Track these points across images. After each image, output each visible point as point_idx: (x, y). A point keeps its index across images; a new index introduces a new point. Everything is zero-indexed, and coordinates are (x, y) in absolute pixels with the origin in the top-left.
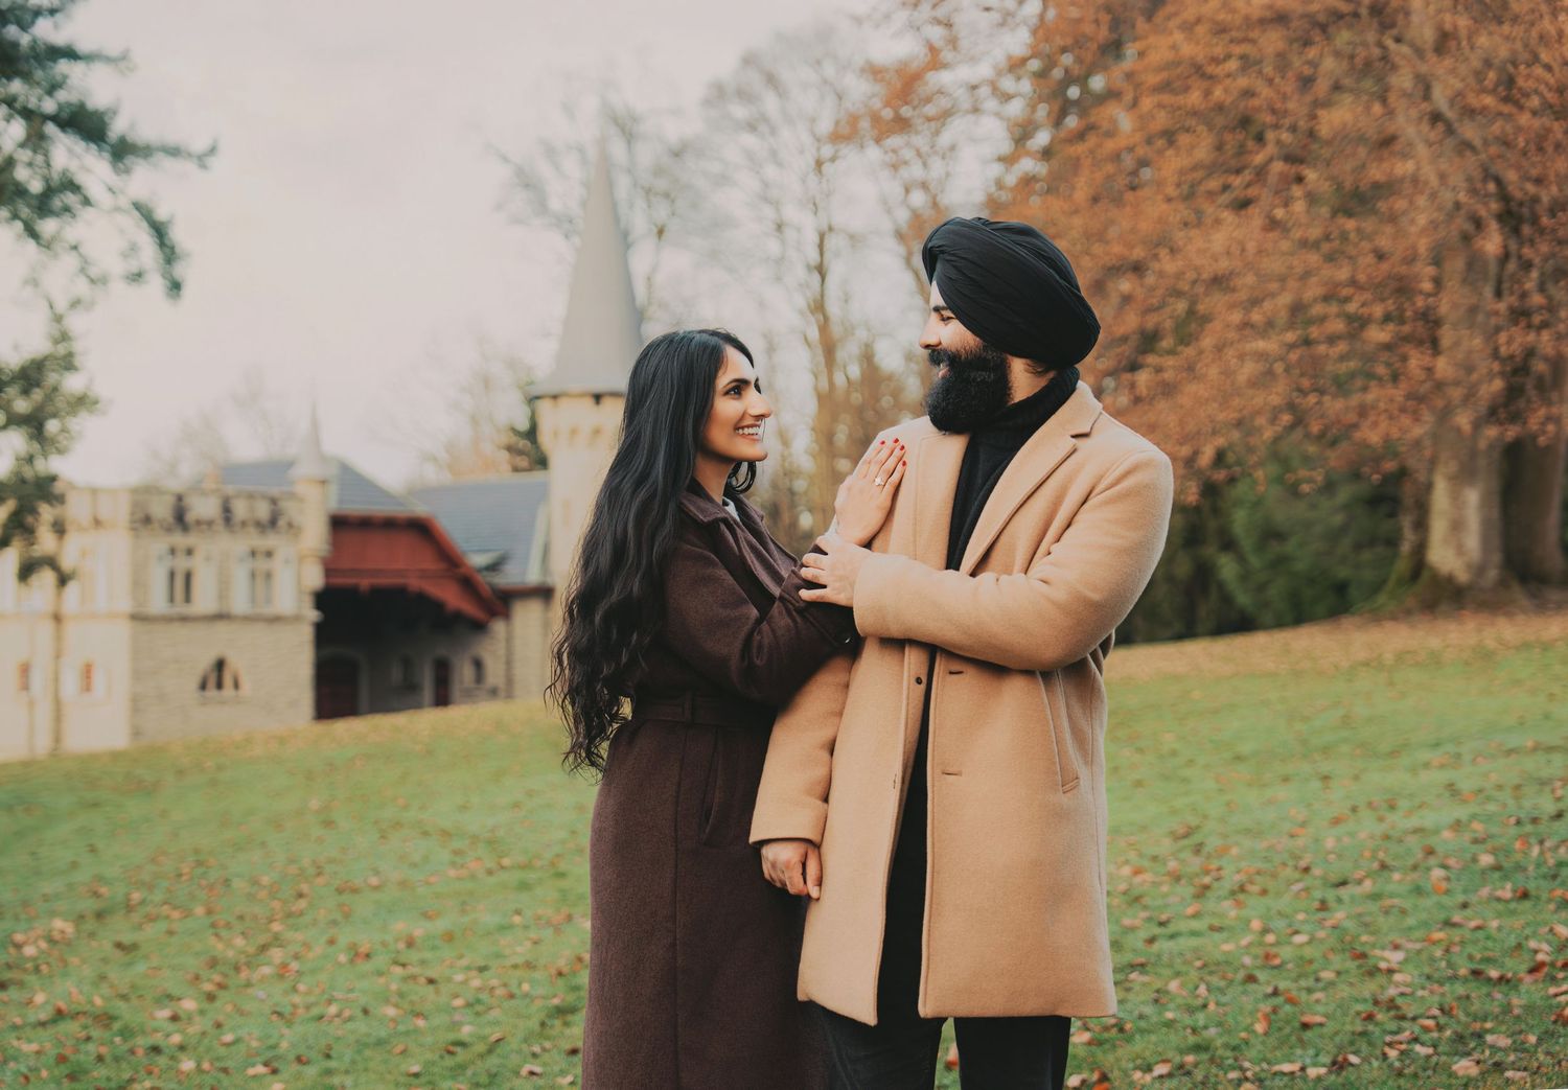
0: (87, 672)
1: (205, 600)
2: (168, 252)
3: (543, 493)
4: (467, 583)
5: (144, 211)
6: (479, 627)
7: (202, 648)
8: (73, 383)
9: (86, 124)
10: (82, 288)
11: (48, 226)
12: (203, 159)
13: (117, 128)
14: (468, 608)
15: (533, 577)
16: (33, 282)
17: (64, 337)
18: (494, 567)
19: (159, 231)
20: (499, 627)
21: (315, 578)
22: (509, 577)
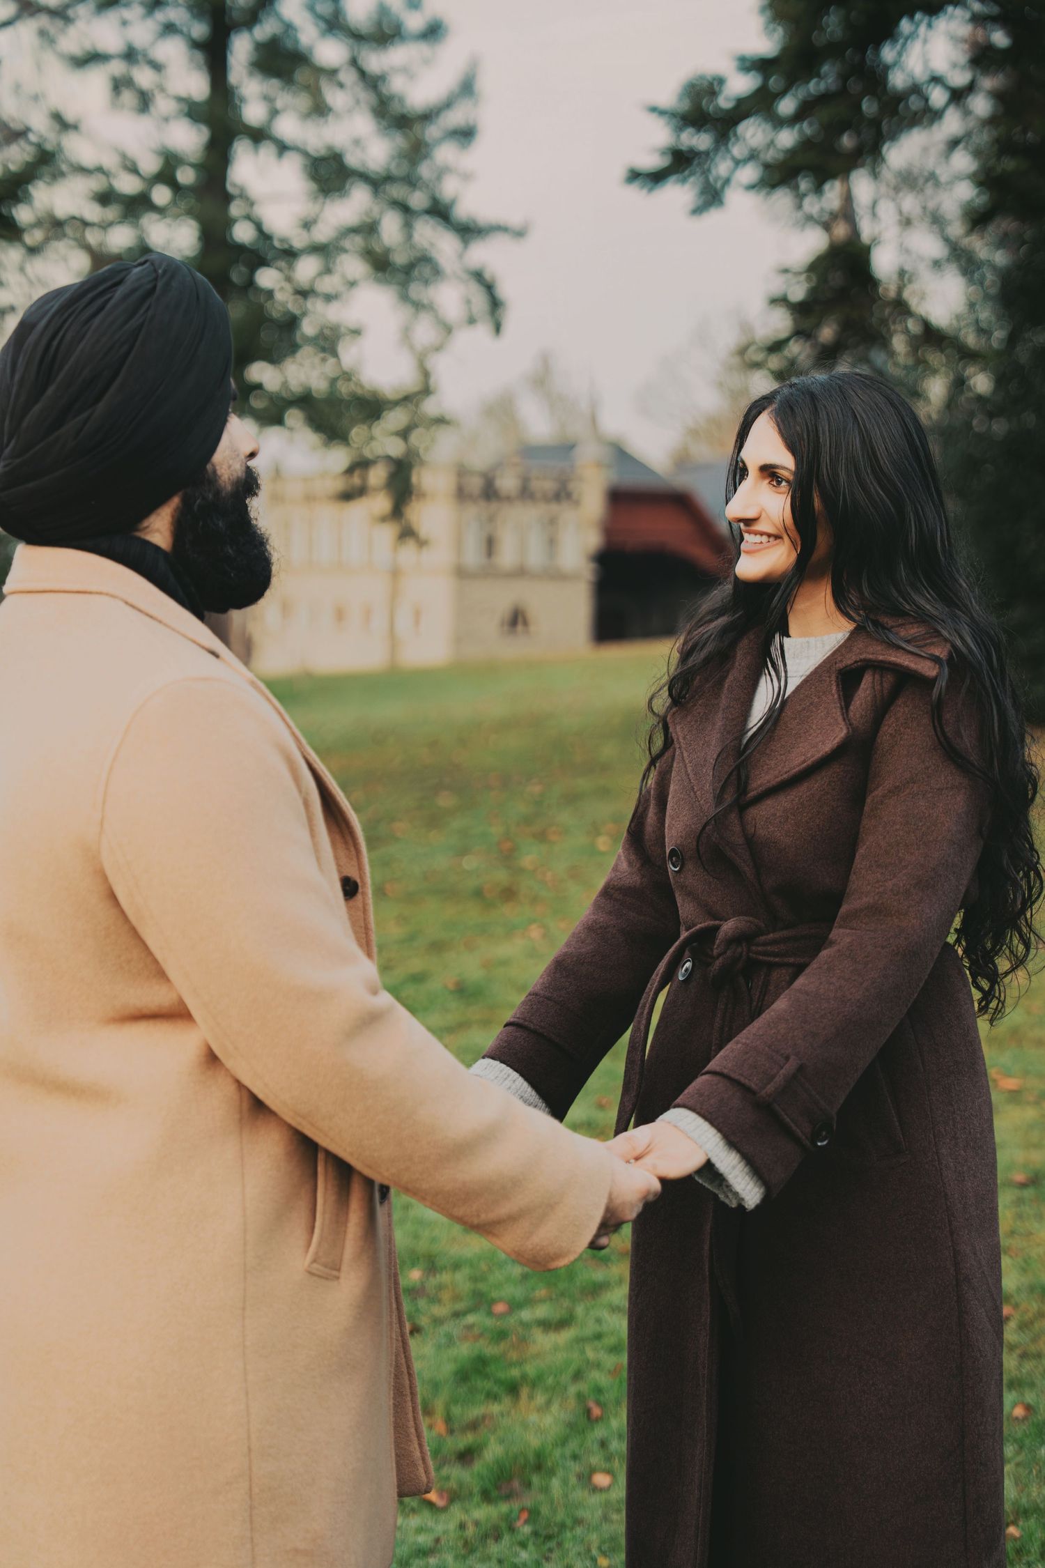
0: (417, 615)
1: (507, 556)
2: (495, 304)
5: (478, 275)
7: (502, 597)
8: (432, 406)
9: (440, 212)
10: (438, 336)
11: (415, 290)
12: (519, 234)
17: (426, 374)
19: (489, 288)
21: (593, 540)
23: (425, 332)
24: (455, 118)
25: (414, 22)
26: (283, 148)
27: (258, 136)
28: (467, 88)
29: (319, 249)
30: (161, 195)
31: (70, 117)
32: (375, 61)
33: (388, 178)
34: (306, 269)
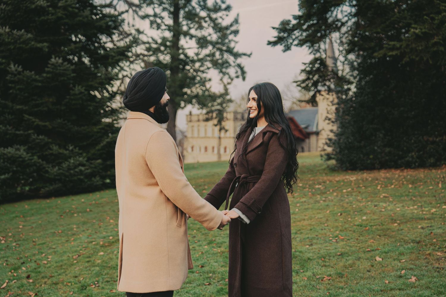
0: (225, 148)
2: (243, 73)
3: (316, 112)
4: (300, 131)
5: (239, 66)
6: (303, 140)
8: (228, 97)
9: (230, 51)
10: (229, 81)
11: (224, 70)
12: (249, 56)
13: (235, 50)
14: (301, 136)
15: (314, 129)
16: (221, 80)
17: (226, 90)
18: (306, 128)
19: (242, 69)
20: (307, 141)
22: (310, 130)
23: (226, 80)
24: (233, 28)
25: (223, 6)
26: (192, 37)
27: (186, 34)
28: (236, 21)
29: (200, 60)
30: (162, 48)
31: (141, 30)
32: (214, 16)
33: (217, 43)
34: (197, 65)
